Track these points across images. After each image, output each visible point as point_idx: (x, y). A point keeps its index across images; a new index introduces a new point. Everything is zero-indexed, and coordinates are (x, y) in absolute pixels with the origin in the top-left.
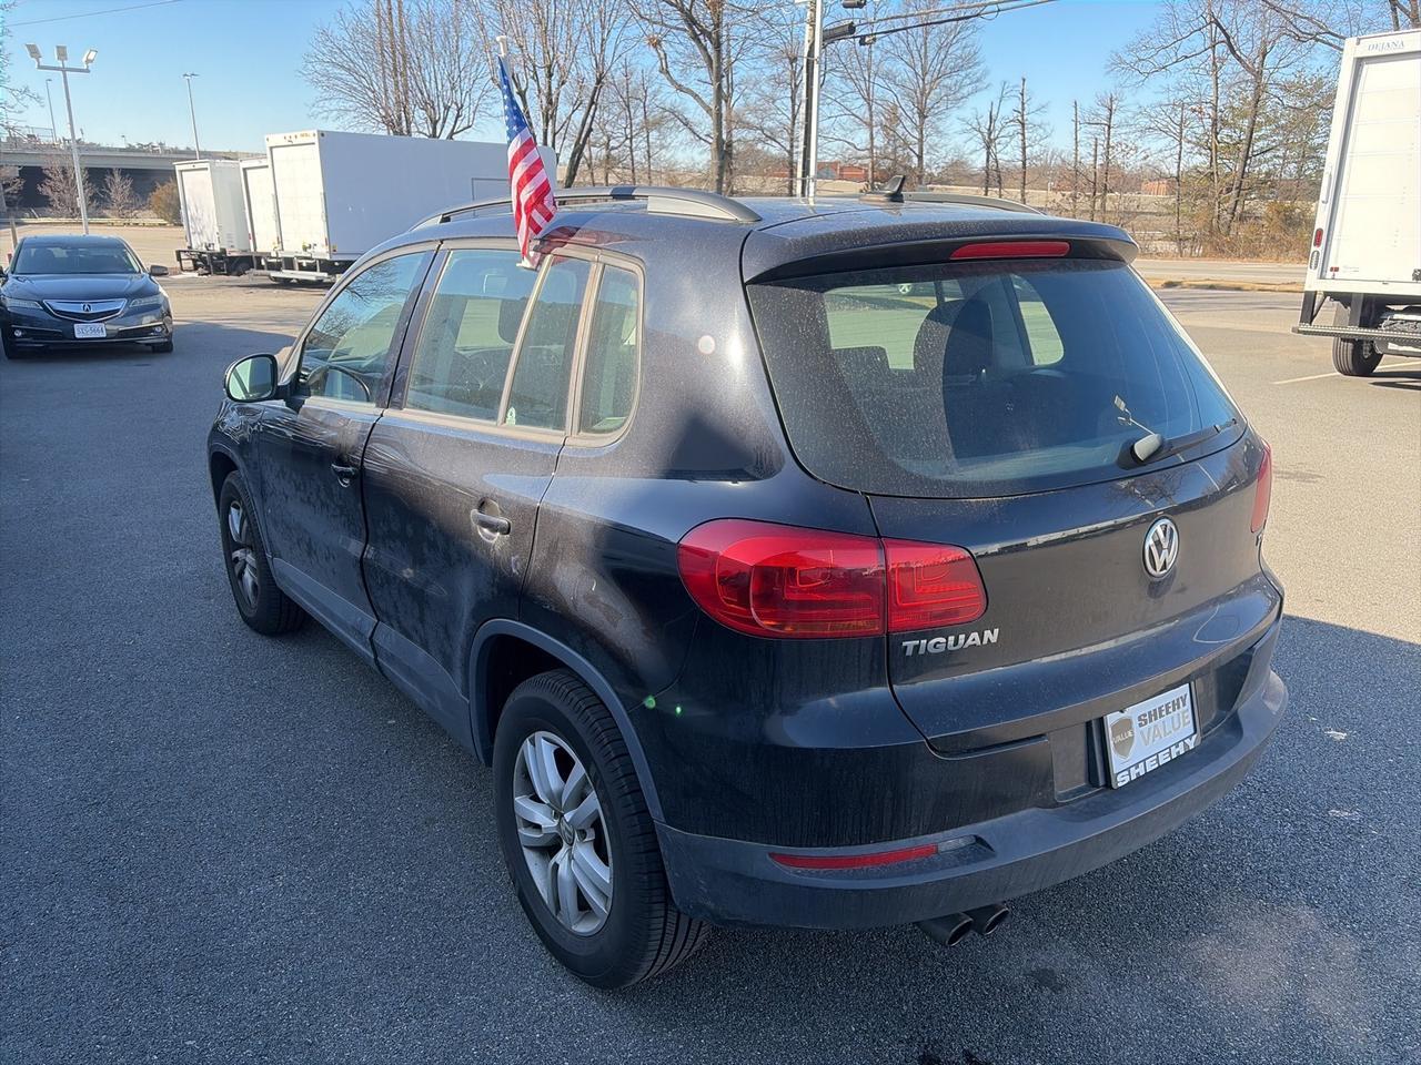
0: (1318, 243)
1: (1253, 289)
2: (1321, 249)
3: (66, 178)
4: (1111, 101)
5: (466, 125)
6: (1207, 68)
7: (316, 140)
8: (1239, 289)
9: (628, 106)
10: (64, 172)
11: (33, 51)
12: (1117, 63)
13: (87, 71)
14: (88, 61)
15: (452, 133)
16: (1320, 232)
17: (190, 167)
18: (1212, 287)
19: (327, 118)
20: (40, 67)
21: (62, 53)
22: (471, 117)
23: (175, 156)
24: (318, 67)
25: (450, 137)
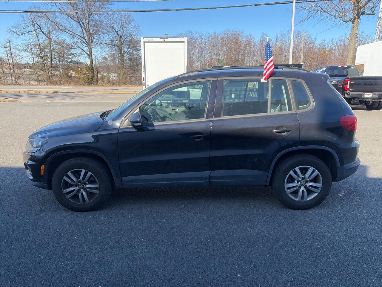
0: (144, 80)
1: (77, 93)
2: (144, 81)
4: (9, 42)
6: (34, 35)
8: (74, 93)
12: (10, 31)
16: (144, 78)
18: (66, 93)
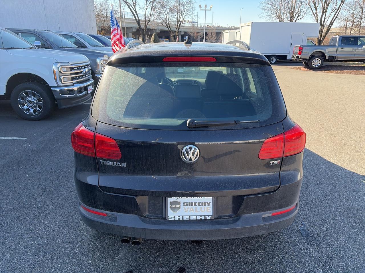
3: (211, 35)
5: (301, 17)
7: (251, 24)
9: (362, 9)
10: (211, 34)
11: (200, 6)
13: (210, 10)
14: (211, 8)
15: (296, 20)
17: (225, 32)
19: (264, 18)
20: (201, 10)
21: (206, 6)
22: (303, 15)
23: (225, 29)
24: (263, 5)
25: (295, 22)
